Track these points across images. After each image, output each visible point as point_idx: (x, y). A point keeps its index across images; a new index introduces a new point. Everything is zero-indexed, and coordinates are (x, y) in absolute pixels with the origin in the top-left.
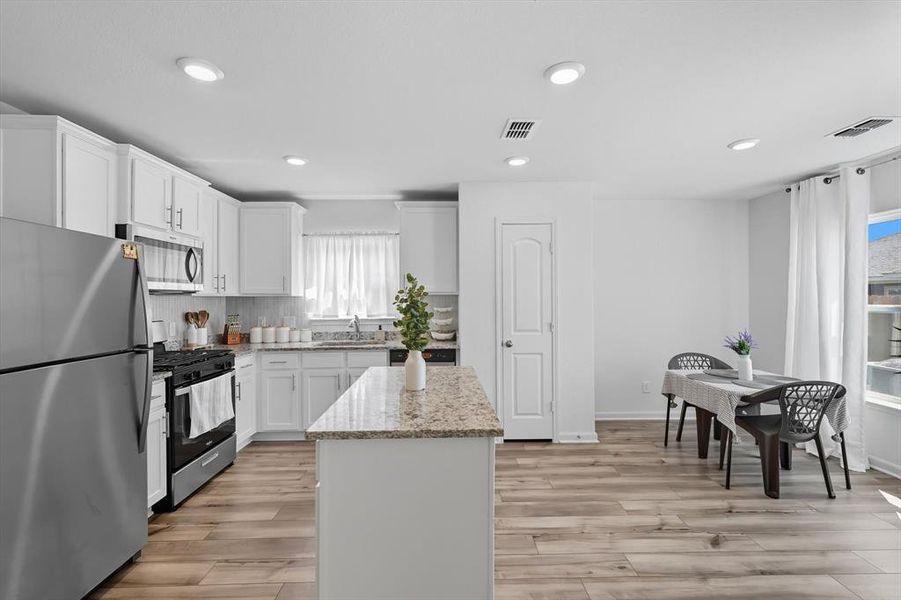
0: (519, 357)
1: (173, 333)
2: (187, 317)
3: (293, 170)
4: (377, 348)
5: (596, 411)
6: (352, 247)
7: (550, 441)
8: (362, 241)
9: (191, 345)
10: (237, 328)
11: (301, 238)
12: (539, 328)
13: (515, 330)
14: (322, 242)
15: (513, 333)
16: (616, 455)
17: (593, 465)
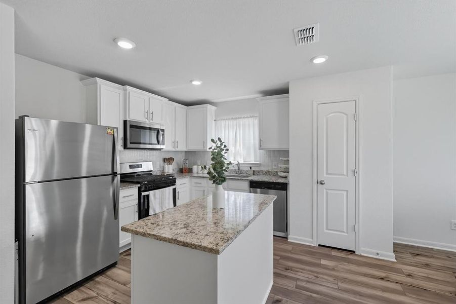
0: (329, 192)
1: (158, 167)
2: (165, 160)
3: (196, 88)
4: (243, 179)
5: (394, 235)
6: (237, 125)
7: (354, 252)
8: (241, 121)
9: (165, 172)
10: (186, 166)
11: (214, 122)
12: (345, 173)
13: (327, 174)
14: (223, 123)
15: (325, 175)
16: (409, 275)
17: (382, 279)
